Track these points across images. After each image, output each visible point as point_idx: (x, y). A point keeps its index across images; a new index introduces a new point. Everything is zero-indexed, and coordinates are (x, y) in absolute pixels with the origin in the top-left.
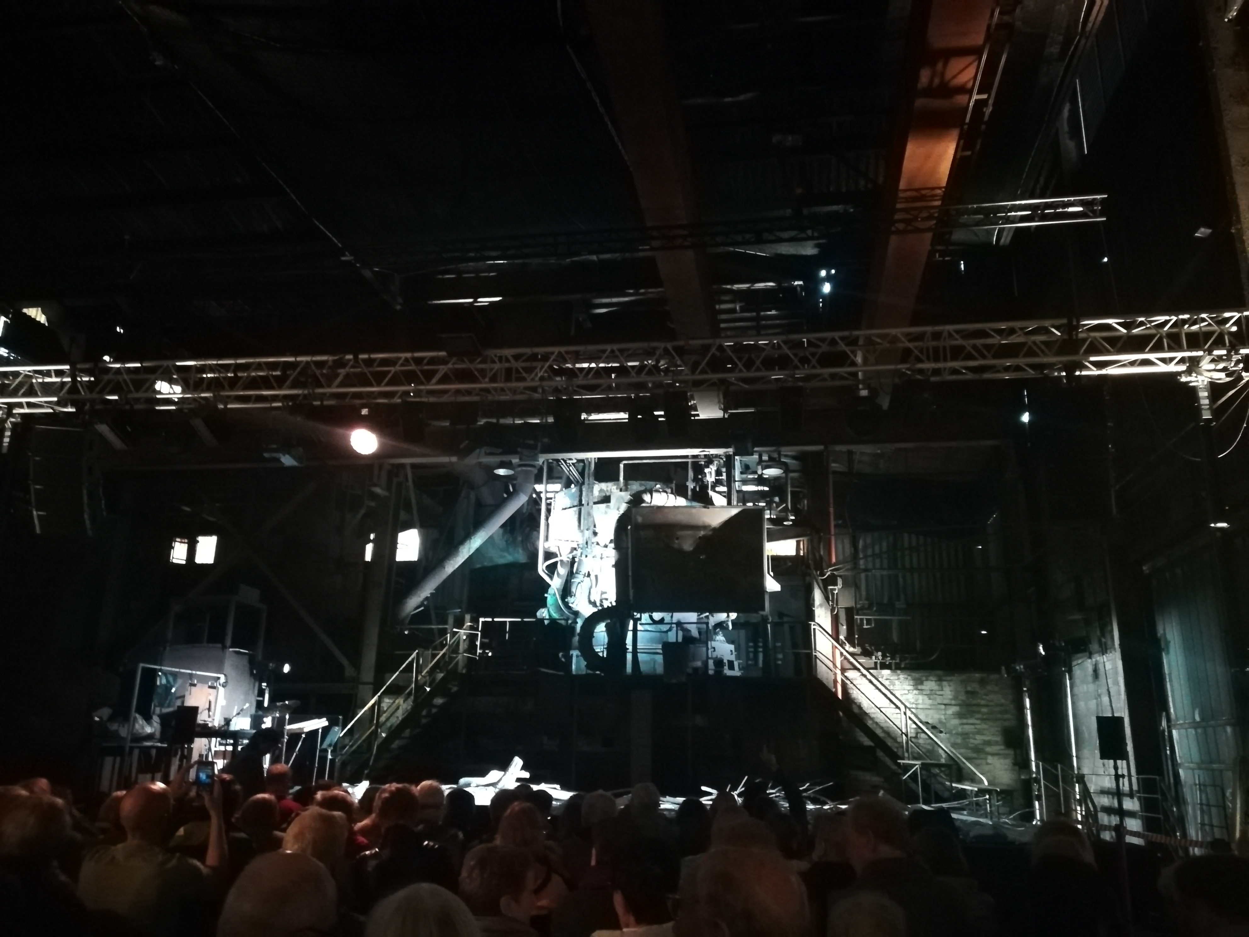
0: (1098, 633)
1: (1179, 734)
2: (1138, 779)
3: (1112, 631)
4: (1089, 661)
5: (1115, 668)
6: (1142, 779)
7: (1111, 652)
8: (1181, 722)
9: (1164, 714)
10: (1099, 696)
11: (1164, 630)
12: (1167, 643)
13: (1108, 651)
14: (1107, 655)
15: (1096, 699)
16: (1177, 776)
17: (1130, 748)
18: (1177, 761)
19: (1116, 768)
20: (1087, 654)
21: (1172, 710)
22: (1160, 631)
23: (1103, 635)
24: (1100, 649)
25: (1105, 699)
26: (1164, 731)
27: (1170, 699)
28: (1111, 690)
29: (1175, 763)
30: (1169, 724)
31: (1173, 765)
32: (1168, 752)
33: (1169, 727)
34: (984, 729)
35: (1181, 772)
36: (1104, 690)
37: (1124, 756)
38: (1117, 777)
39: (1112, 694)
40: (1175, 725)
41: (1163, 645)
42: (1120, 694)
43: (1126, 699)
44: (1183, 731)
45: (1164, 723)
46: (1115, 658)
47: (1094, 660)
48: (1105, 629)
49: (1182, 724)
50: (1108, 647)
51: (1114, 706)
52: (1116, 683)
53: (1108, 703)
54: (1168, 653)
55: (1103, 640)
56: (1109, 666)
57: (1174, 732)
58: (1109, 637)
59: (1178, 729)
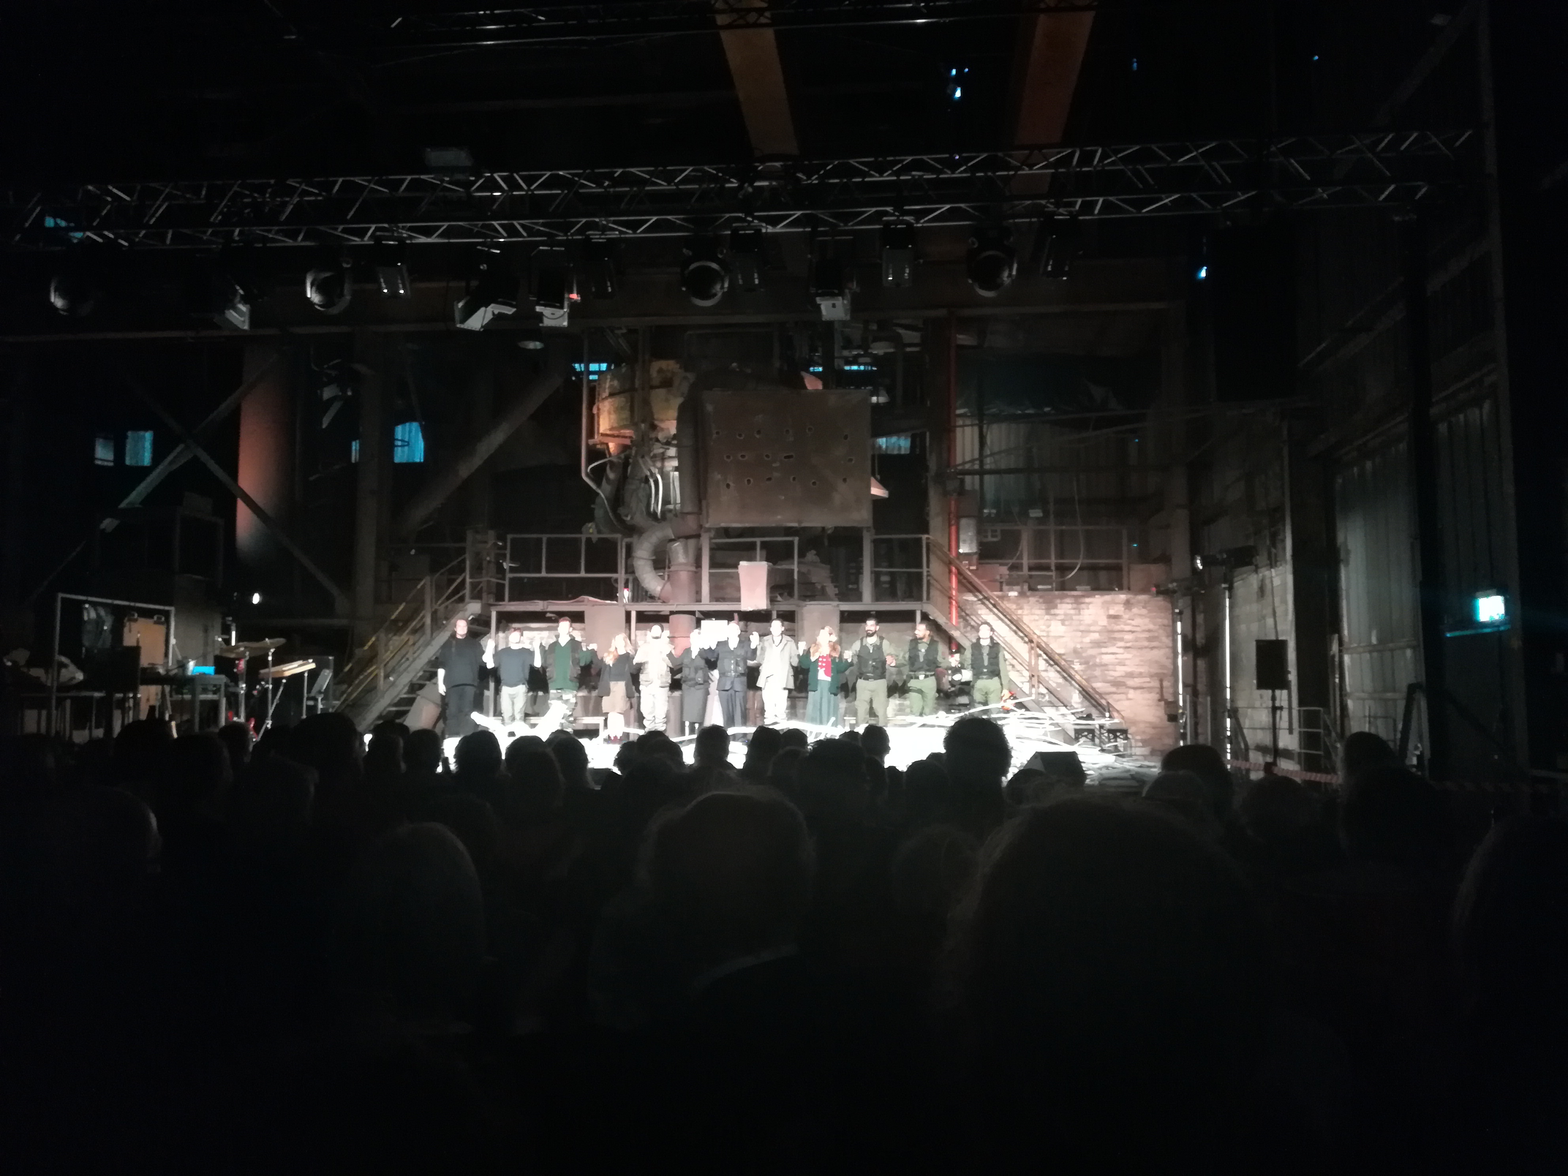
0: (1268, 542)
1: (1352, 660)
2: (1299, 711)
3: (1283, 541)
4: (1255, 576)
5: (1284, 584)
6: (1305, 711)
7: (1281, 565)
8: (1355, 645)
9: (1336, 636)
10: (1264, 617)
11: (1346, 538)
12: (1348, 552)
13: (1278, 563)
14: (1276, 568)
15: (1259, 621)
16: (1344, 708)
17: (1293, 677)
18: (1346, 690)
19: (1274, 698)
20: (1253, 567)
21: (1346, 632)
22: (1340, 538)
23: (1274, 544)
24: (1268, 562)
25: (1270, 621)
26: (1334, 656)
27: (1345, 619)
28: (1277, 610)
29: (1343, 693)
30: (1341, 648)
31: (1341, 695)
32: (1337, 680)
33: (1340, 651)
34: (1126, 659)
35: (1350, 703)
36: (1269, 610)
37: (1285, 685)
38: (1275, 709)
39: (1277, 615)
40: (1348, 649)
41: (1342, 555)
42: (1286, 615)
43: (1294, 620)
44: (1355, 656)
45: (1335, 648)
46: (1285, 572)
47: (1261, 575)
48: (1275, 539)
49: (1355, 647)
50: (1278, 559)
51: (1279, 628)
52: (1284, 602)
53: (1273, 626)
54: (1347, 564)
55: (1273, 550)
56: (1277, 582)
57: (1347, 658)
58: (1279, 546)
59: (1351, 654)
